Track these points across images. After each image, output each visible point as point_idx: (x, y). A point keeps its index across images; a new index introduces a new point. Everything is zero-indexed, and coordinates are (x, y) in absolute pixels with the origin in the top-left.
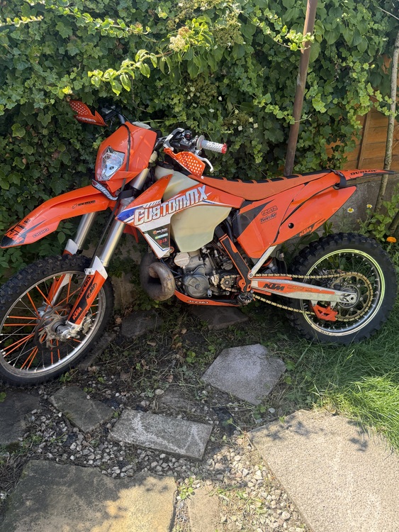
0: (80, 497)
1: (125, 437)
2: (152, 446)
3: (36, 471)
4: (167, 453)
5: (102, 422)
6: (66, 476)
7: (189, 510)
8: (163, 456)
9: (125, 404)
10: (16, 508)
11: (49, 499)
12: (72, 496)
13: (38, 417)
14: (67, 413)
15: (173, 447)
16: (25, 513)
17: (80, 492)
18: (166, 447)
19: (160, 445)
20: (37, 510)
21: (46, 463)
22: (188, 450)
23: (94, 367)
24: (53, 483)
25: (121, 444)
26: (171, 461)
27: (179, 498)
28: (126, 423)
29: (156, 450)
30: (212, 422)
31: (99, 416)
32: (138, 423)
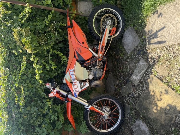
0: (148, 100)
1: (137, 82)
2: (141, 76)
3: (138, 107)
4: (144, 73)
5: (131, 86)
6: (142, 101)
7: (160, 75)
8: (145, 75)
9: (129, 78)
10: (145, 115)
11: (145, 107)
12: (146, 102)
13: (126, 100)
14: (127, 93)
15: (144, 71)
16: (147, 113)
17: (146, 99)
18: (143, 73)
19: (142, 74)
20: (147, 110)
21: (137, 104)
22: (145, 68)
23: (118, 81)
24: (142, 104)
25: (138, 84)
26: (147, 73)
27: (156, 76)
28: (134, 80)
29: (143, 76)
30: (141, 57)
31: (130, 86)
32: (135, 77)
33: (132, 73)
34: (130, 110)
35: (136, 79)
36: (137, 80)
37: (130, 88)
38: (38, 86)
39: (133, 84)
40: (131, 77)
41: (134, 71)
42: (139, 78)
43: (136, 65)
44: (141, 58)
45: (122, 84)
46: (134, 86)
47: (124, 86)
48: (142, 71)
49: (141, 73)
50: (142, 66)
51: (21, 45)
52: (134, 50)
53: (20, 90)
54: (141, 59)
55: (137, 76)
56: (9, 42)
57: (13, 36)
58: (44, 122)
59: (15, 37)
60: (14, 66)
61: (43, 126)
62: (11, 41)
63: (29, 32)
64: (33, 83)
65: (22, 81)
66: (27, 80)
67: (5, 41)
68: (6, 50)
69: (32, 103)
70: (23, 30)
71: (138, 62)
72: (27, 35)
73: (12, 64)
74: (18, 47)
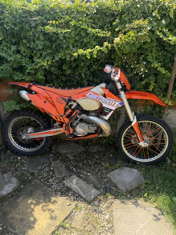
0: (43, 196)
1: (68, 184)
2: (75, 190)
3: (35, 183)
4: (79, 195)
5: (63, 176)
6: (42, 188)
8: (77, 195)
9: (75, 173)
10: (23, 192)
11: (34, 193)
12: (41, 195)
13: (45, 167)
14: (54, 169)
15: (82, 194)
16: (25, 194)
18: (79, 193)
19: (78, 191)
20: (29, 195)
21: (39, 182)
22: (86, 196)
23: (72, 158)
24: (38, 189)
25: (65, 185)
26: (79, 198)
27: (74, 211)
28: (71, 179)
29: (75, 192)
30: (102, 191)
31: (64, 174)
32: (75, 181)
33: (81, 178)
34: (32, 172)
35: (72, 182)
36: (71, 184)
37: (61, 173)
38: (71, 50)
39: (65, 178)
40: (76, 177)
41: (83, 180)
42: (73, 186)
43: (91, 184)
44: (100, 191)
45: (67, 163)
46: (64, 179)
47: (64, 166)
48: (82, 192)
49: (80, 191)
50: (89, 192)
51: (126, 30)
52: (113, 183)
53: (66, 28)
54: (98, 191)
55: (77, 184)
56: (130, 14)
57: (139, 20)
58: (23, 57)
59: (137, 22)
60: (99, 20)
61: (18, 55)
62: (132, 17)
63: (143, 41)
64: (75, 45)
65: (78, 30)
66: (78, 36)
67: (132, 9)
68: (119, 10)
69: (48, 43)
70: (145, 33)
71: (95, 187)
72: (139, 38)
73: (101, 17)
74: (123, 26)
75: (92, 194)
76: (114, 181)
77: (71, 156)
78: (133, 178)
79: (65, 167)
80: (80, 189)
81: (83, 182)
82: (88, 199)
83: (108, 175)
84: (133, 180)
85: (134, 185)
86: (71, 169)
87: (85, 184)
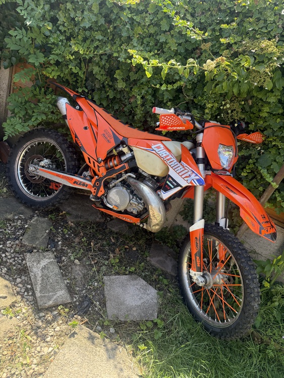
1: (30, 261)
2: (32, 278)
4: (32, 289)
5: (34, 246)
8: (29, 286)
9: (56, 250)
13: (19, 219)
18: (36, 285)
19: (36, 281)
23: (72, 224)
25: (24, 262)
29: (31, 281)
33: (59, 261)
35: (39, 262)
36: (35, 264)
40: (53, 256)
41: (60, 267)
42: (35, 270)
43: (68, 279)
45: (57, 229)
47: (47, 231)
48: (42, 286)
49: (39, 282)
50: (53, 291)
54: (69, 297)
55: (44, 268)
61: (48, 25)
62: (262, 28)
63: (256, 84)
70: (267, 70)
75: (55, 297)
76: (106, 292)
77: (72, 220)
78: (139, 303)
79: (49, 233)
80: (43, 279)
81: (57, 270)
82: (40, 303)
83: (105, 278)
84: (138, 306)
85: (135, 316)
86: (56, 240)
87: (56, 275)
